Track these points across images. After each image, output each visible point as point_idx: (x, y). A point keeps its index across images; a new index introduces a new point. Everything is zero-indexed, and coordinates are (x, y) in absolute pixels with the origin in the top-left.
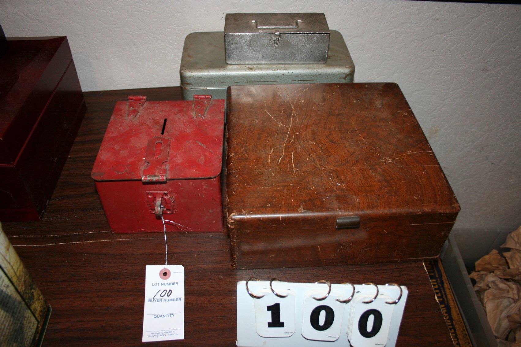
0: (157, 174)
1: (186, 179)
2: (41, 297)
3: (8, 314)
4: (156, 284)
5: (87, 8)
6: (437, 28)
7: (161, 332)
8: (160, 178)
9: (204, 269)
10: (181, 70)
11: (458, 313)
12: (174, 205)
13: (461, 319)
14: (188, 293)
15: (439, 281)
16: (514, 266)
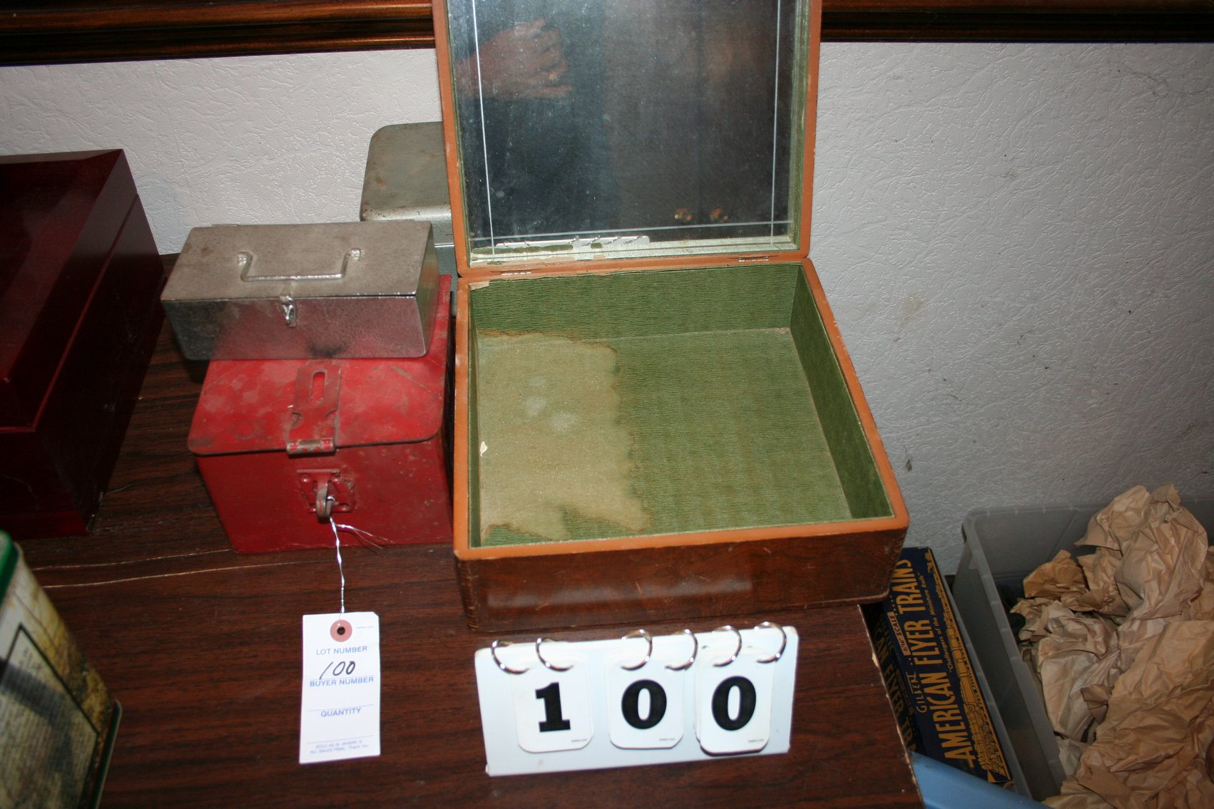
0: (317, 437)
1: (373, 445)
2: (101, 686)
3: (42, 719)
4: (323, 652)
5: (163, 84)
6: (900, 95)
7: (335, 743)
8: (322, 446)
9: (418, 618)
10: (362, 211)
11: (974, 688)
12: (353, 494)
13: (982, 701)
14: (386, 666)
15: (936, 623)
16: (1099, 585)
